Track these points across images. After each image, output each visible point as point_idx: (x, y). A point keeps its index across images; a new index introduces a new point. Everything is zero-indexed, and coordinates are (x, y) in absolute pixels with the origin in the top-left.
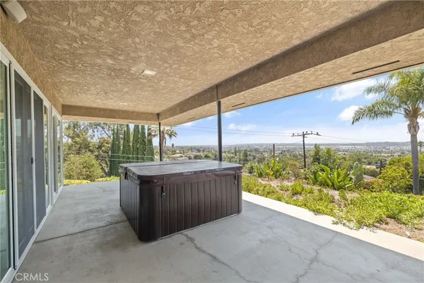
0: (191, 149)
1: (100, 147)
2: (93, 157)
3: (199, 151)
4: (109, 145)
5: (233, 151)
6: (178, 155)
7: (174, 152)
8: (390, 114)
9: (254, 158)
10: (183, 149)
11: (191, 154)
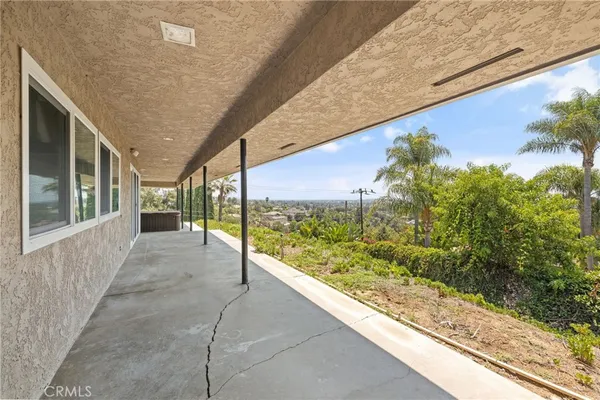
0: (297, 204)
3: (307, 207)
6: (274, 213)
7: (270, 209)
10: (285, 205)
11: (293, 212)
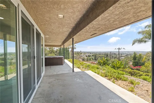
0: (88, 53)
1: (56, 52)
2: (54, 54)
3: (91, 53)
4: (59, 51)
5: (104, 54)
6: (82, 55)
7: (81, 54)
8: (145, 42)
9: (113, 57)
10: (85, 53)
11: (87, 55)
